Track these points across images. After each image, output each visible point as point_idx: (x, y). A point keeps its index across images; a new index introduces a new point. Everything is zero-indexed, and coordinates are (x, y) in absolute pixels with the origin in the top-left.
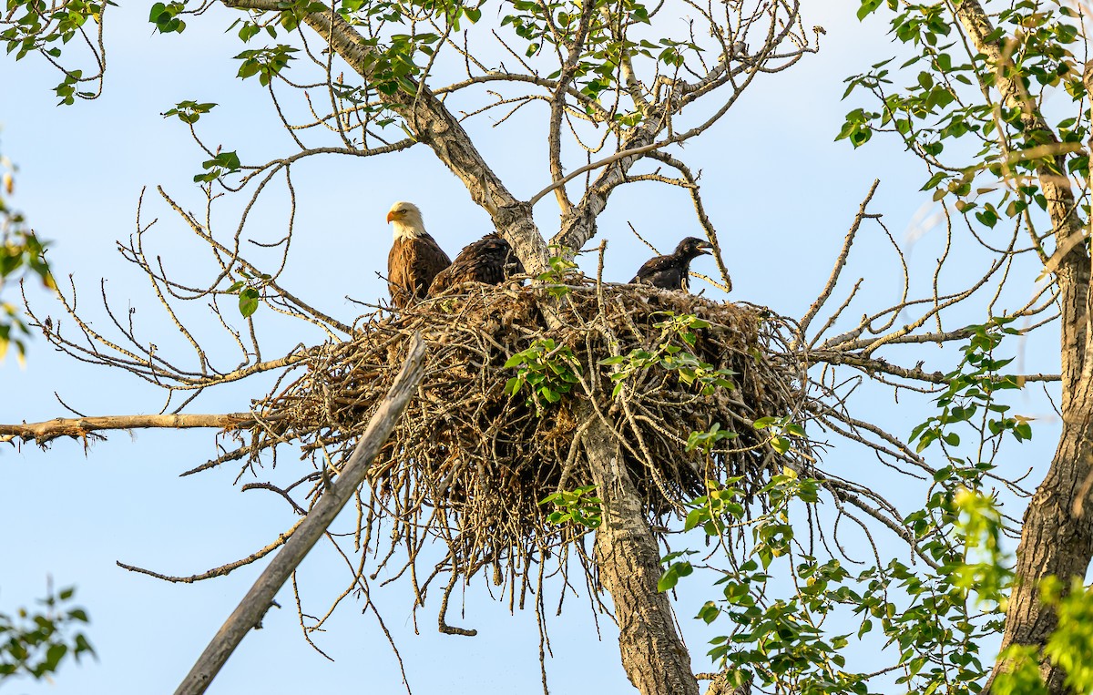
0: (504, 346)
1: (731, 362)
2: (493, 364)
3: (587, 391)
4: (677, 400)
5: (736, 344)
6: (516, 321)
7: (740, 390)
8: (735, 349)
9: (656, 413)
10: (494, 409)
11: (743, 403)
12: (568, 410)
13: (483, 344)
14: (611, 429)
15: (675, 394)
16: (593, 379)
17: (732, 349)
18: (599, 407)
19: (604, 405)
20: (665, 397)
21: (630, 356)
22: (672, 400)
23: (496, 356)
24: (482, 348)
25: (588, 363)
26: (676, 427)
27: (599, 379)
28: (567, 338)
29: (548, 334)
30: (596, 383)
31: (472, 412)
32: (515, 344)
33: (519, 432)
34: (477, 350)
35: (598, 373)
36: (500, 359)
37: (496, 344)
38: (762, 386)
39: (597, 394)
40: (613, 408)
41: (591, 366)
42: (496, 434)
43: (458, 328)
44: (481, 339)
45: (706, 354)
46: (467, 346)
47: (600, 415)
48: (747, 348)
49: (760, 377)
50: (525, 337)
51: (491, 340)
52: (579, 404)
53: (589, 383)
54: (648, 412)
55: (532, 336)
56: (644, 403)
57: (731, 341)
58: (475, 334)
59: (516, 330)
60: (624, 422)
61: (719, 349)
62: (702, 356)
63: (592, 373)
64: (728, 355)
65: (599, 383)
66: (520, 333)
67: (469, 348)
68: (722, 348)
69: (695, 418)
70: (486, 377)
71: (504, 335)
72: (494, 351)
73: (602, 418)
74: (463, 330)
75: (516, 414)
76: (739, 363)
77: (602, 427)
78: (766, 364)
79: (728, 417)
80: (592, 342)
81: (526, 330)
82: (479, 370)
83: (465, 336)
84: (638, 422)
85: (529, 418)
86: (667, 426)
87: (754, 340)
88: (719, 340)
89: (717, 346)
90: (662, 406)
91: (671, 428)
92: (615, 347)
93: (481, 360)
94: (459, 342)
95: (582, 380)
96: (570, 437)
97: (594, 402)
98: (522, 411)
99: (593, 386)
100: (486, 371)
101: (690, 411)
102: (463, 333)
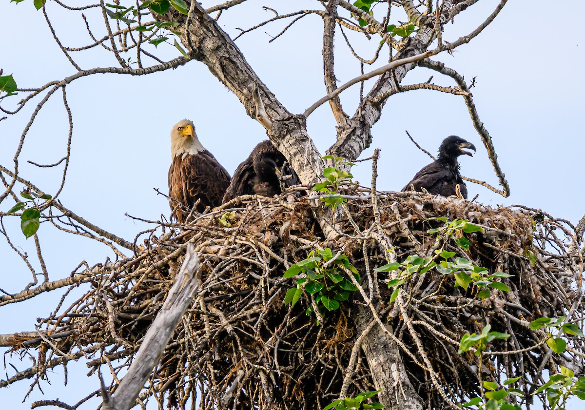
0: (283, 257)
1: (506, 265)
2: (272, 275)
3: (366, 298)
4: (455, 304)
5: (511, 247)
6: (293, 232)
7: (516, 293)
8: (510, 253)
9: (434, 317)
10: (274, 318)
11: (519, 305)
12: (347, 317)
13: (262, 256)
14: (390, 334)
15: (453, 298)
16: (371, 286)
17: (507, 252)
18: (379, 314)
19: (383, 312)
20: (442, 301)
21: (406, 262)
22: (449, 304)
23: (274, 268)
24: (261, 260)
25: (365, 271)
26: (454, 331)
27: (377, 286)
28: (343, 248)
29: (325, 243)
30: (374, 291)
31: (253, 323)
32: (293, 254)
33: (301, 341)
34: (256, 262)
35: (375, 281)
36: (279, 270)
37: (274, 255)
38: (538, 288)
39: (375, 302)
40: (391, 315)
41: (368, 273)
42: (277, 343)
43: (237, 241)
44: (260, 251)
45: (482, 258)
46: (246, 258)
47: (379, 321)
48: (522, 250)
49: (536, 279)
50: (304, 247)
51: (269, 251)
52: (358, 312)
53: (367, 290)
54: (426, 317)
55: (309, 246)
56: (422, 308)
57: (506, 244)
58: (253, 246)
59: (293, 241)
60: (403, 328)
61: (495, 253)
62: (477, 261)
63: (370, 280)
64: (504, 258)
65: (377, 290)
66: (297, 244)
67: (248, 260)
68: (498, 252)
69: (473, 321)
70: (266, 288)
71: (282, 246)
72: (273, 262)
73: (382, 325)
74: (241, 242)
75: (297, 324)
76: (515, 266)
77: (381, 334)
78: (542, 266)
79: (505, 319)
80: (369, 250)
81: (302, 240)
82: (259, 281)
83: (244, 248)
84: (416, 327)
85: (309, 327)
86: (446, 330)
87: (529, 243)
88: (494, 244)
89: (492, 250)
90: (440, 311)
91: (450, 332)
92: (391, 254)
93: (260, 272)
94: (238, 255)
95: (360, 288)
96: (350, 344)
97: (373, 309)
98: (303, 319)
99: (371, 293)
100: (265, 282)
101: (468, 315)
102: (242, 245)
